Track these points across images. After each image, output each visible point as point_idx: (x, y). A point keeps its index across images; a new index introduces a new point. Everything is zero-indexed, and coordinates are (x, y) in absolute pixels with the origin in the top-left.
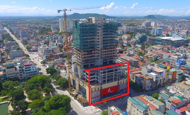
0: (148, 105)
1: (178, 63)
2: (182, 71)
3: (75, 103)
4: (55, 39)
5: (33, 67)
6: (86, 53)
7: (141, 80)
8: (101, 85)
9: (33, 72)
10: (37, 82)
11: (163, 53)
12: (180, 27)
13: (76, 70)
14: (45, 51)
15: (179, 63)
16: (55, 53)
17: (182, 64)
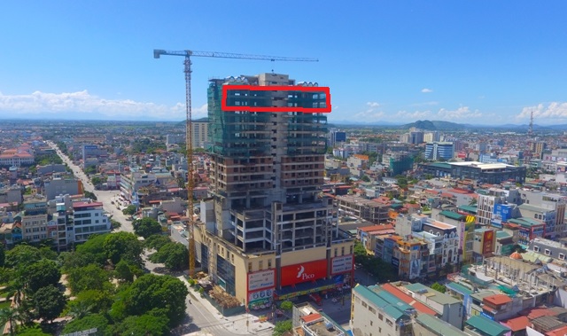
0: (411, 304)
1: (498, 215)
2: (510, 234)
3: (202, 307)
4: (170, 163)
5: (97, 215)
6: (239, 166)
7: (395, 250)
8: (278, 254)
9: (98, 228)
10: (100, 250)
11: (456, 195)
12: (501, 144)
13: (211, 217)
14: (138, 182)
15: (502, 214)
16: (163, 188)
17: (508, 216)
